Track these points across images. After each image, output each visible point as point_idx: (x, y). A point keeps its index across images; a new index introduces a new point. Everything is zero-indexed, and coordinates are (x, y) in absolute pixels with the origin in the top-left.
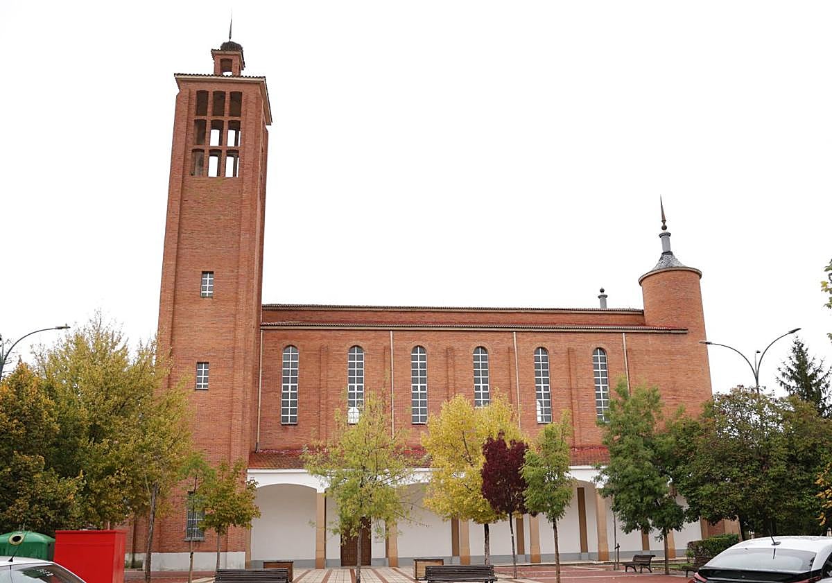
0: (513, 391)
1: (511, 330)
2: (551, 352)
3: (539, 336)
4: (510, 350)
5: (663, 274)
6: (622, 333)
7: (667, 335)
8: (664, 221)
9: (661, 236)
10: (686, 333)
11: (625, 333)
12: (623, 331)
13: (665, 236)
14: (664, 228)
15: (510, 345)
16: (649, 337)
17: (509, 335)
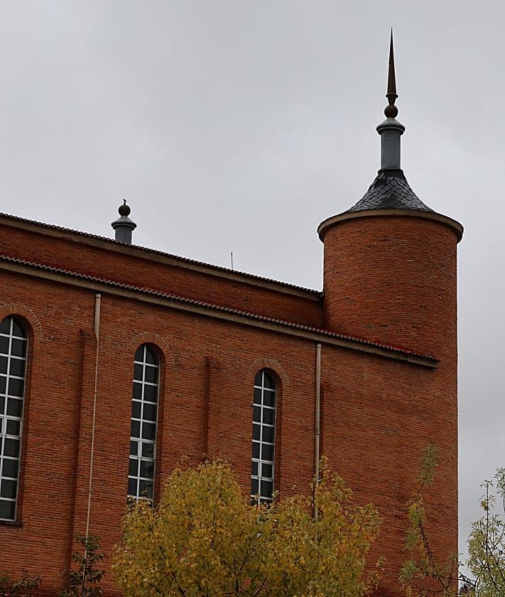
0: (82, 445)
1: (92, 287)
2: (170, 361)
3: (151, 317)
4: (84, 339)
5: (398, 221)
6: (318, 342)
7: (398, 366)
8: (392, 96)
9: (381, 129)
10: (431, 369)
11: (324, 344)
12: (322, 340)
13: (391, 132)
14: (391, 112)
15: (86, 325)
16: (365, 364)
17: (85, 300)
